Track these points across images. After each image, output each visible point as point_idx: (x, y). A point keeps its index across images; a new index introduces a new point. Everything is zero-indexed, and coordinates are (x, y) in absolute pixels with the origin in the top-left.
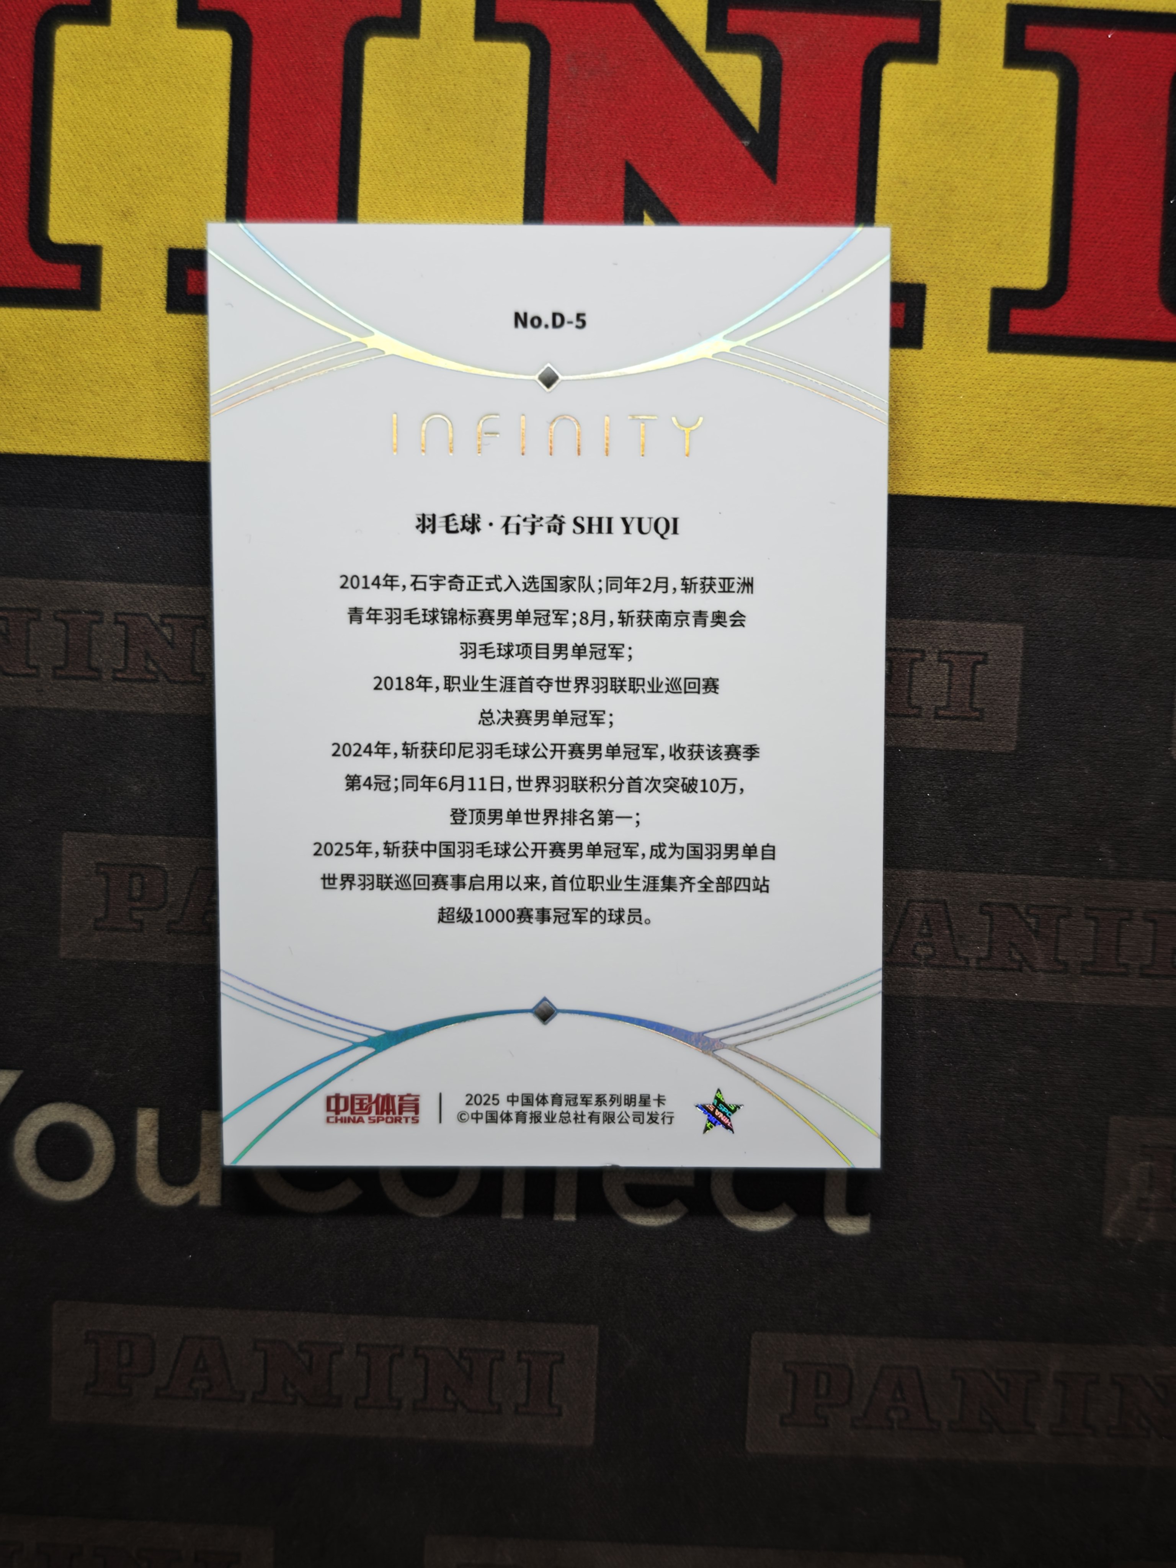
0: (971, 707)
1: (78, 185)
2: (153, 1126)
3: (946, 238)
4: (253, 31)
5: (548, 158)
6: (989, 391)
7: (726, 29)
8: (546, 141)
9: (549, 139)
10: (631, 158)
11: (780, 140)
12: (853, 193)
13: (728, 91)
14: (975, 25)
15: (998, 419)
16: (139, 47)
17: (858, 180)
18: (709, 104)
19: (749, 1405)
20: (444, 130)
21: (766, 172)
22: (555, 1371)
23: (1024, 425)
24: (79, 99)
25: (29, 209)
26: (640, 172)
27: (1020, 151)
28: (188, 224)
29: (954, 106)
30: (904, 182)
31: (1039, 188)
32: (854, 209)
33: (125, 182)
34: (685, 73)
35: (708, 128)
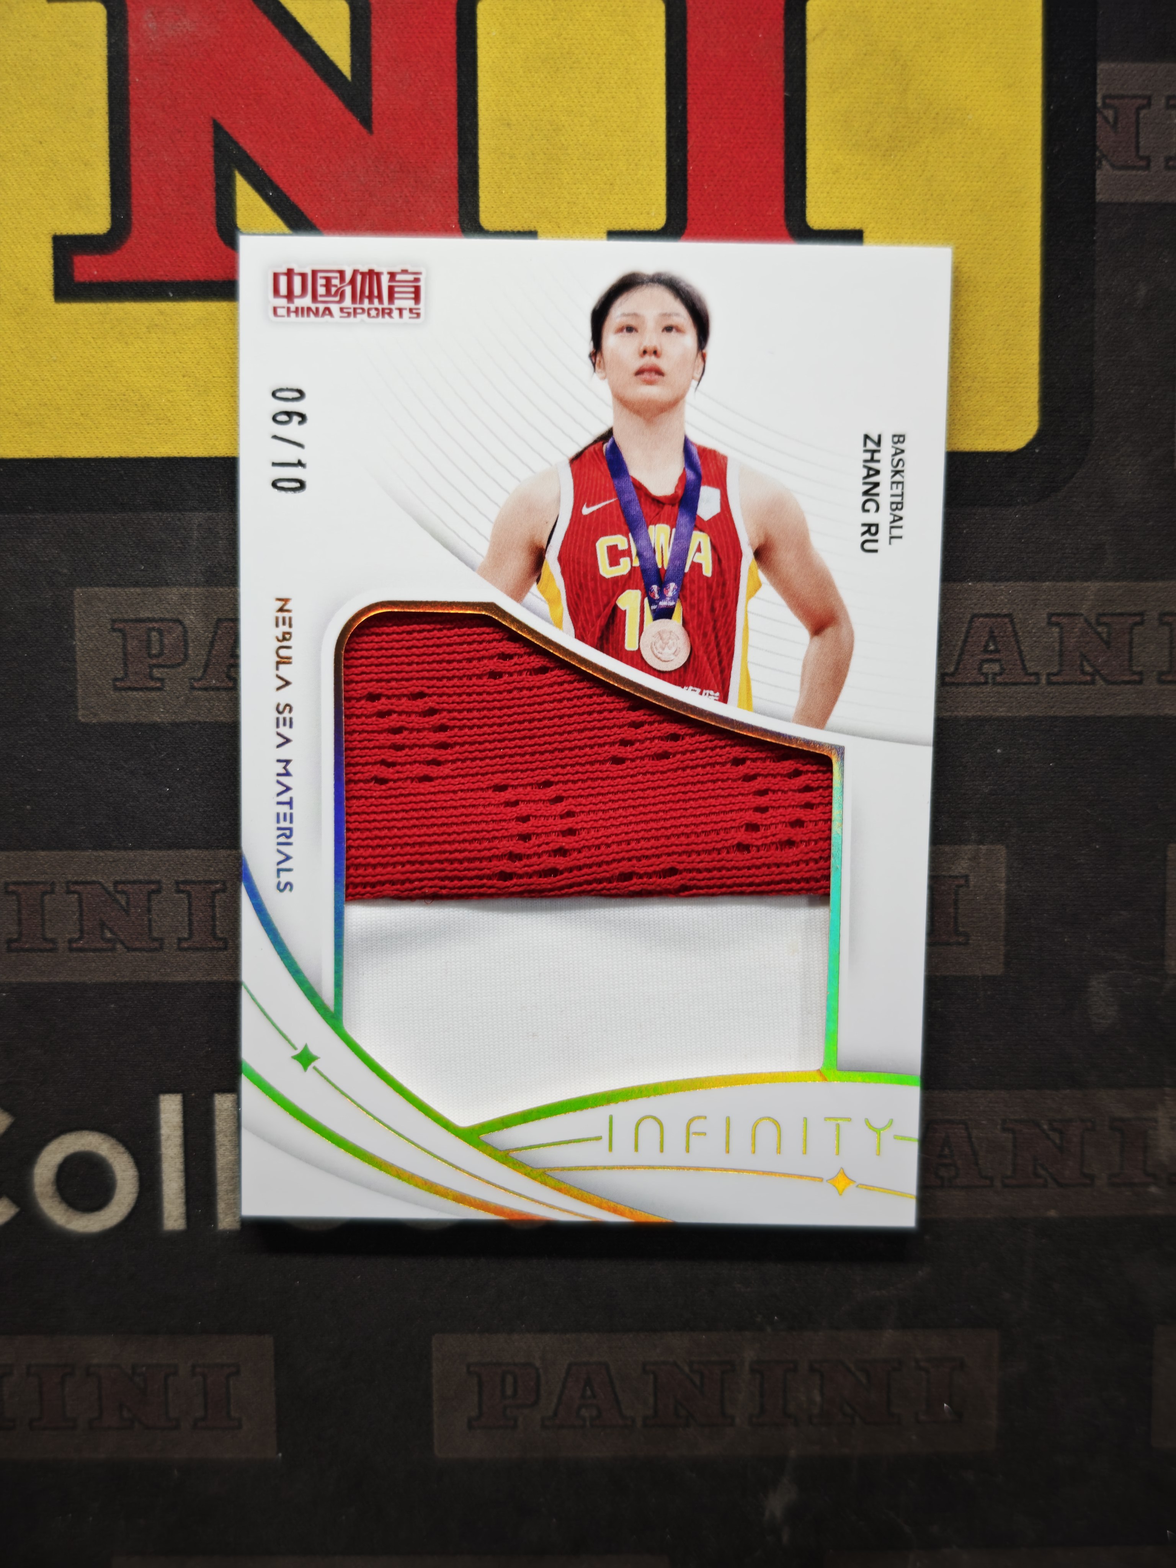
5: (132, 122)
10: (219, 116)
11: (373, 88)
12: (454, 140)
17: (459, 125)
18: (297, 54)
19: (435, 1409)
22: (231, 1383)
26: (230, 131)
27: (629, 84)
29: (555, 40)
31: (652, 122)
32: (457, 155)
35: (297, 80)
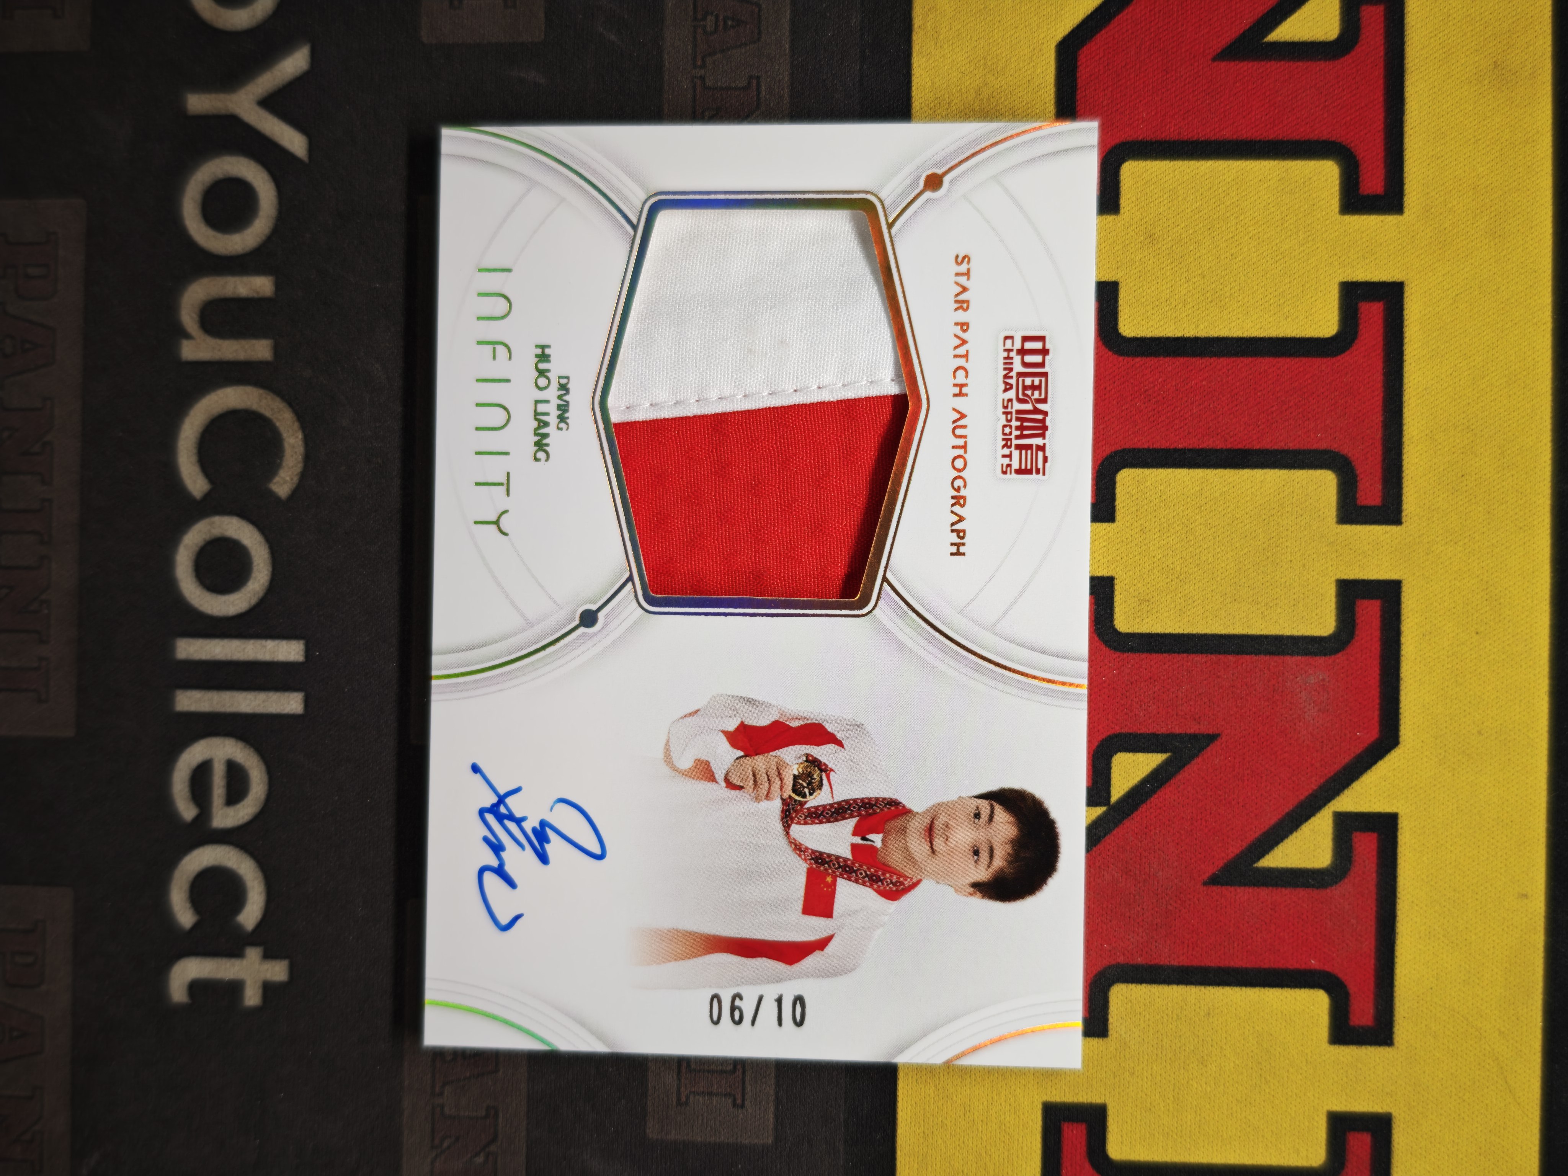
0: (690, 1092)
1: (1179, 188)
2: (258, 293)
3: (1154, 1057)
4: (1339, 358)
5: (1221, 656)
6: (1003, 1104)
7: (1356, 830)
8: (1238, 654)
9: (1240, 656)
10: (1223, 739)
11: (1247, 889)
12: (1195, 963)
13: (1295, 834)
14: (1370, 1081)
15: (976, 1113)
16: (1319, 244)
17: (1210, 967)
18: (1280, 817)
20: (1245, 551)
21: (1214, 874)
22: (31, 694)
23: (970, 1141)
24: (1265, 186)
25: (1154, 140)
26: (1209, 748)
27: (1245, 1129)
28: (1144, 300)
29: (1287, 1062)
30: (1209, 1014)
31: (1208, 1150)
33: (1183, 236)
34: (1311, 792)
35: (1256, 815)
